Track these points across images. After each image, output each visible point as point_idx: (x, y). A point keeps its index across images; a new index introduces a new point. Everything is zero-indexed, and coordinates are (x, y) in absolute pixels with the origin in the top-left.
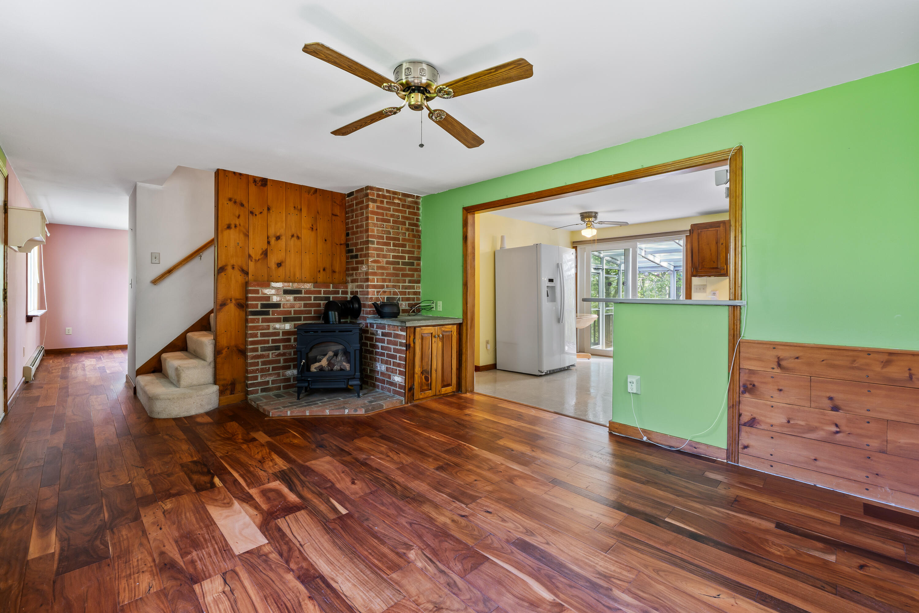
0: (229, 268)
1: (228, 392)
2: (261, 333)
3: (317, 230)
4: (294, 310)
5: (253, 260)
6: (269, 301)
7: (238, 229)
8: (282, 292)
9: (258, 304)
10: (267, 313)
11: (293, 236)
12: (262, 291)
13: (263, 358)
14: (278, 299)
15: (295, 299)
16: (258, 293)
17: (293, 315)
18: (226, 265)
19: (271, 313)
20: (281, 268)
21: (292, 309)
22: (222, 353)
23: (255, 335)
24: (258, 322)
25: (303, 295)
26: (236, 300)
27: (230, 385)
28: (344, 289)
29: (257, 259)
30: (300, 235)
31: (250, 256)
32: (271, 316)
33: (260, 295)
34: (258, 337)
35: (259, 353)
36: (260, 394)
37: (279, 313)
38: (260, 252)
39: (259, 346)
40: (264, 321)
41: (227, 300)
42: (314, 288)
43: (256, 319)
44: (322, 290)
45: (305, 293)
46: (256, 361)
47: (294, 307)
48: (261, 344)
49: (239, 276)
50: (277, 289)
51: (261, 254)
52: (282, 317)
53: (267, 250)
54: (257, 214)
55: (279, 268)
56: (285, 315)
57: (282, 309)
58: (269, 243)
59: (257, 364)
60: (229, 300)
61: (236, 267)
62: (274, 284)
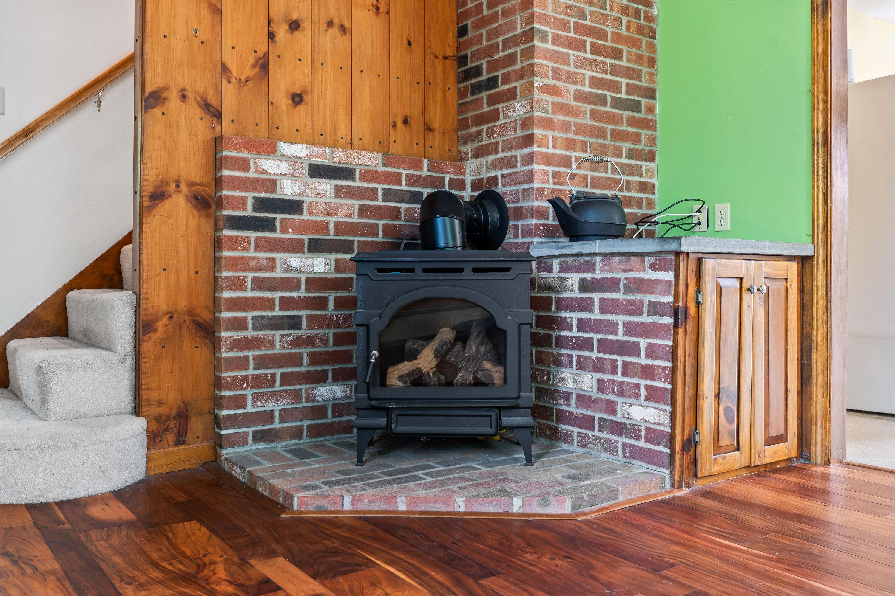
0: (173, 95)
1: (171, 437)
2: (254, 279)
3: (388, 13)
4: (336, 223)
5: (233, 80)
6: (275, 191)
8: (306, 171)
9: (246, 198)
10: (269, 225)
11: (330, 24)
12: (256, 163)
13: (259, 348)
14: (297, 189)
15: (339, 192)
16: (247, 170)
17: (331, 236)
18: (165, 88)
19: (278, 224)
20: (301, 108)
21: (331, 220)
22: (156, 329)
23: (240, 285)
24: (246, 248)
25: (356, 183)
26: (191, 184)
27: (174, 418)
28: (456, 173)
29: (243, 78)
30: (346, 24)
31: (224, 68)
32: (278, 235)
33: (251, 174)
34: (245, 289)
35: (250, 333)
36: (251, 446)
37: (300, 227)
38: (252, 60)
39: (249, 315)
40: (262, 245)
41: (168, 184)
42: (384, 165)
43: (243, 238)
44: (404, 172)
45: (365, 177)
46: (242, 354)
47: (335, 215)
48: (254, 309)
49: (198, 120)
50: (294, 160)
51: (254, 66)
52: (306, 237)
53: (266, 56)
55: (298, 108)
56: (315, 234)
57: (305, 216)
58: (271, 36)
59: (243, 363)
60: (173, 186)
61: (191, 95)
62: (284, 148)
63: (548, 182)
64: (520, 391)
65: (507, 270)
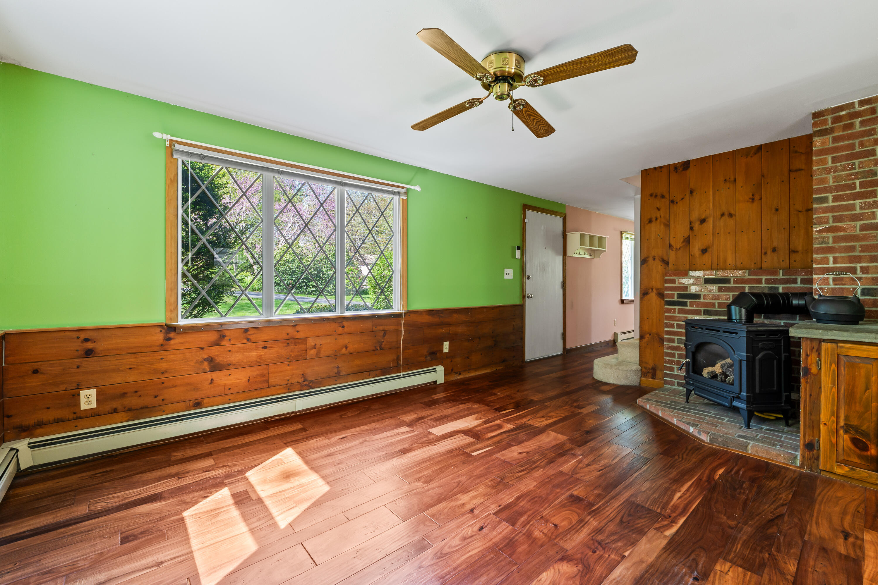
0: (651, 260)
1: (650, 375)
2: (677, 324)
3: (761, 199)
4: (718, 303)
5: (674, 249)
6: (687, 291)
7: (658, 221)
8: (702, 282)
9: (674, 294)
10: (684, 304)
11: (723, 215)
12: (678, 281)
13: (680, 350)
14: (698, 289)
15: (720, 289)
16: (675, 283)
17: (717, 308)
18: (648, 257)
19: (688, 304)
20: (707, 255)
21: (717, 302)
22: (645, 338)
23: (672, 326)
24: (675, 312)
25: (732, 285)
26: (657, 289)
27: (651, 369)
28: (807, 275)
29: (678, 248)
30: (733, 212)
31: (670, 246)
32: (688, 308)
33: (677, 285)
34: (674, 328)
35: (676, 344)
36: (676, 387)
37: (698, 305)
38: (682, 240)
39: (676, 338)
40: (680, 312)
41: (649, 290)
42: (749, 275)
43: (672, 309)
44: (764, 278)
45: (735, 282)
46: (672, 352)
47: (719, 299)
48: (678, 335)
49: (660, 266)
50: (697, 278)
51: (683, 242)
52: (702, 309)
53: (689, 237)
54: (678, 201)
55: (704, 255)
56: (707, 308)
57: (702, 300)
58: (691, 228)
59: (673, 355)
60: (651, 290)
61: (657, 258)
62: (692, 273)
63: (828, 284)
64: (741, 391)
65: (737, 333)
